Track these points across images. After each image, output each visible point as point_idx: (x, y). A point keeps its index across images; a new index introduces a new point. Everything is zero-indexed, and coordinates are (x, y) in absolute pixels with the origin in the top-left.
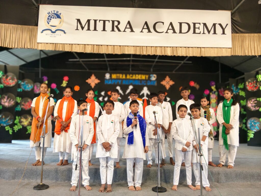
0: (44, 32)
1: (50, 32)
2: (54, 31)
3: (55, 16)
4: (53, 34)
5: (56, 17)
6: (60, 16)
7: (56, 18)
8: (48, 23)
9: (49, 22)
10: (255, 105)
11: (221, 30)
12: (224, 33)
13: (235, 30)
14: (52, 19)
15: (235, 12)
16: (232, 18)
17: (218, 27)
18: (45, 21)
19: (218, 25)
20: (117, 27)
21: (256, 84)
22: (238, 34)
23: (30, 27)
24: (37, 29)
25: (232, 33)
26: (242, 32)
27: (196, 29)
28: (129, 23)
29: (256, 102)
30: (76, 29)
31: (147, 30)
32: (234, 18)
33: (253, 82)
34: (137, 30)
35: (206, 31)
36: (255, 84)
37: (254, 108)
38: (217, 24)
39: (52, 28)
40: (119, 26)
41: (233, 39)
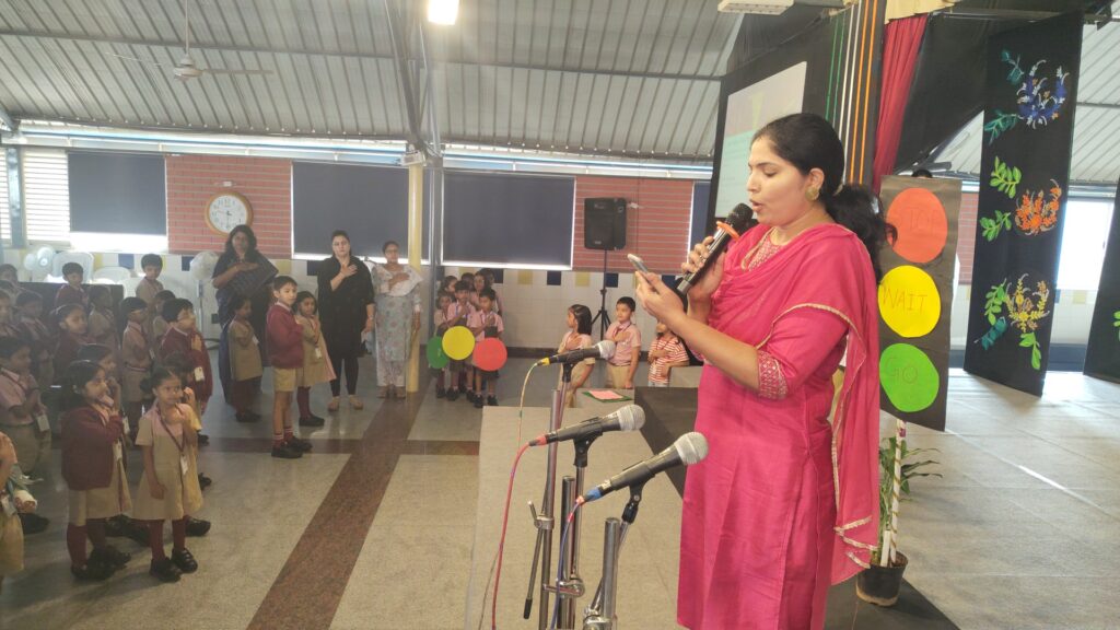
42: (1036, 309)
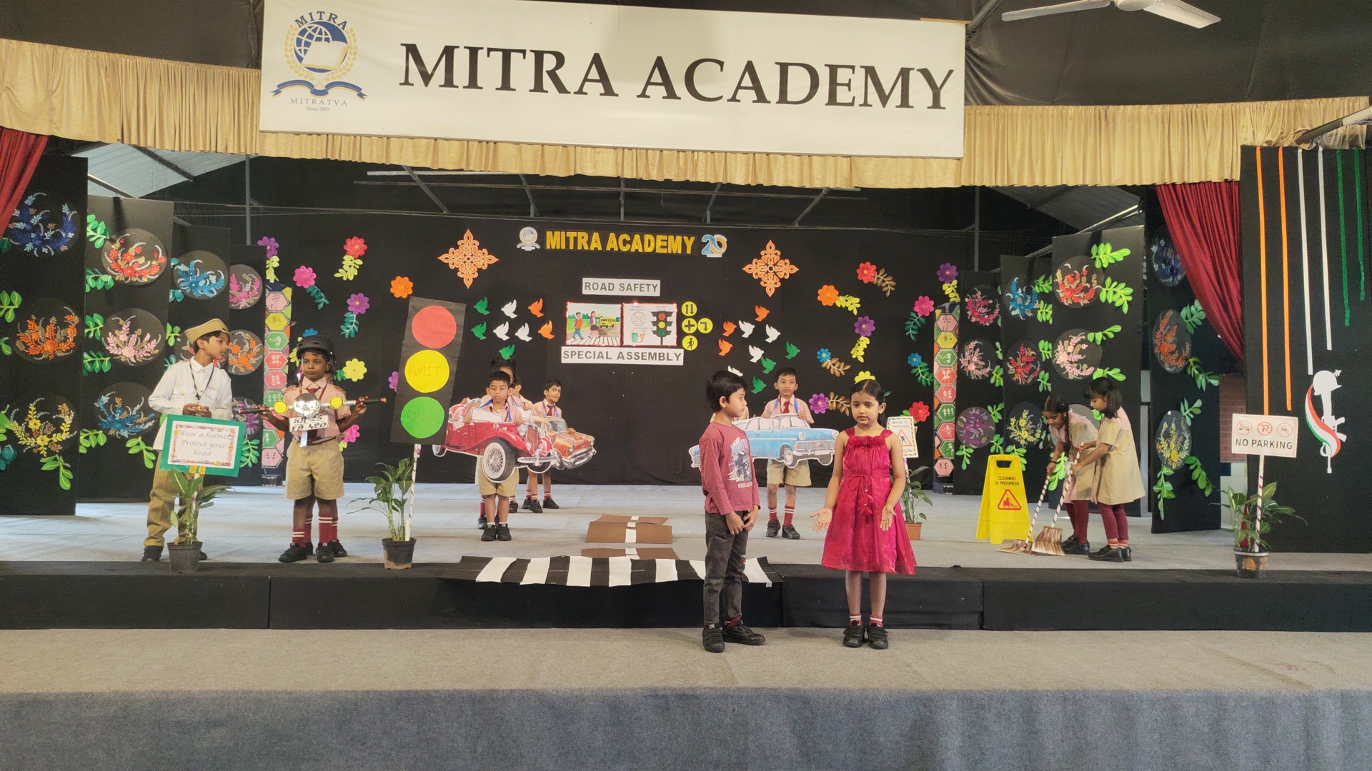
0: (284, 91)
1: (307, 90)
2: (320, 88)
3: (326, 34)
4: (318, 99)
5: (329, 36)
6: (343, 31)
7: (327, 40)
8: (300, 59)
9: (302, 55)
10: (1080, 357)
11: (930, 93)
12: (936, 104)
13: (977, 93)
14: (313, 42)
15: (980, 26)
16: (968, 49)
17: (916, 80)
18: (286, 50)
19: (919, 74)
20: (552, 74)
21: (1089, 281)
22: (988, 107)
23: (234, 71)
24: (259, 78)
25: (967, 102)
26: (1003, 101)
27: (839, 88)
28: (597, 60)
29: (1084, 347)
30: (403, 81)
31: (662, 91)
32: (976, 50)
33: (1080, 271)
34: (626, 86)
35: (873, 97)
36: (1084, 279)
37: (1078, 368)
38: (913, 69)
39: (312, 79)
40: (558, 72)
41: (968, 126)
42: (59, 431)
